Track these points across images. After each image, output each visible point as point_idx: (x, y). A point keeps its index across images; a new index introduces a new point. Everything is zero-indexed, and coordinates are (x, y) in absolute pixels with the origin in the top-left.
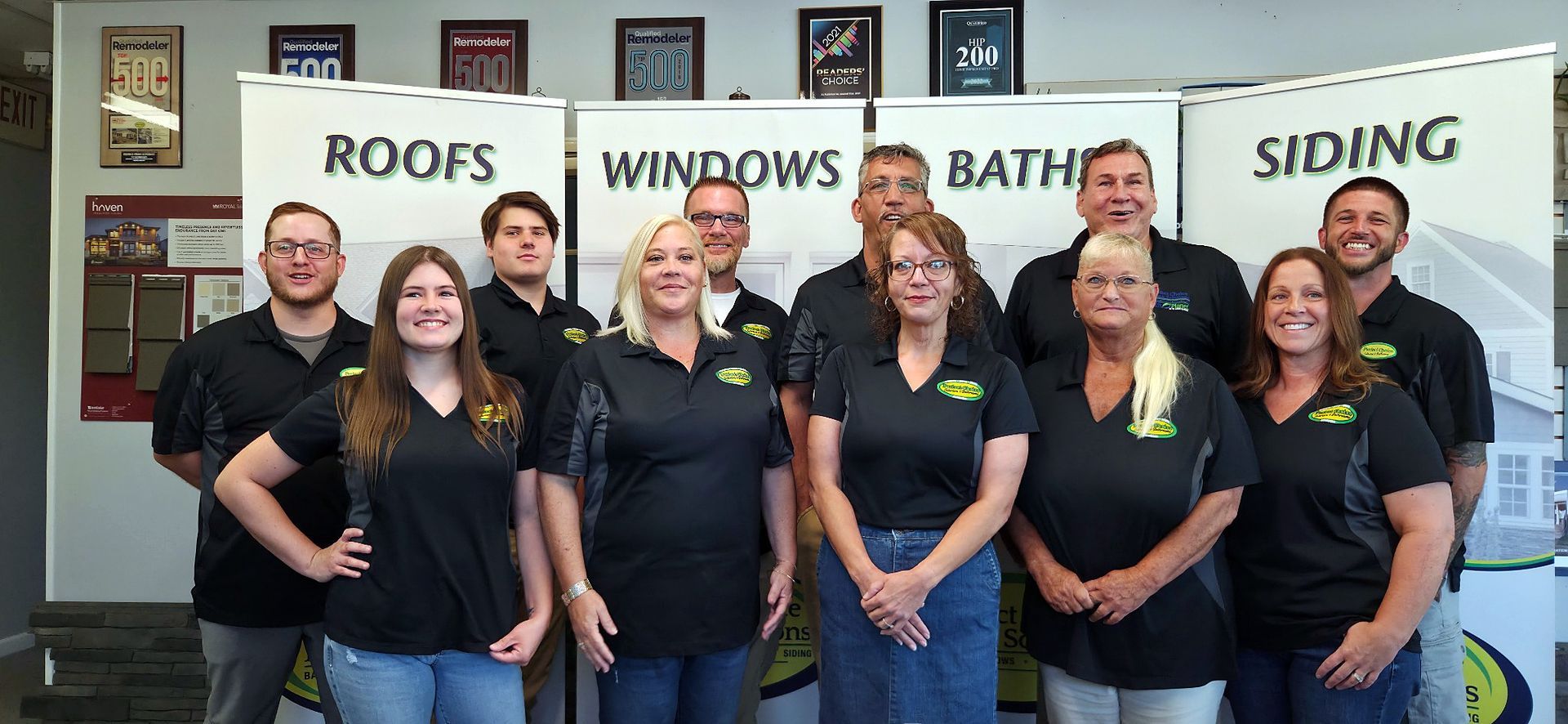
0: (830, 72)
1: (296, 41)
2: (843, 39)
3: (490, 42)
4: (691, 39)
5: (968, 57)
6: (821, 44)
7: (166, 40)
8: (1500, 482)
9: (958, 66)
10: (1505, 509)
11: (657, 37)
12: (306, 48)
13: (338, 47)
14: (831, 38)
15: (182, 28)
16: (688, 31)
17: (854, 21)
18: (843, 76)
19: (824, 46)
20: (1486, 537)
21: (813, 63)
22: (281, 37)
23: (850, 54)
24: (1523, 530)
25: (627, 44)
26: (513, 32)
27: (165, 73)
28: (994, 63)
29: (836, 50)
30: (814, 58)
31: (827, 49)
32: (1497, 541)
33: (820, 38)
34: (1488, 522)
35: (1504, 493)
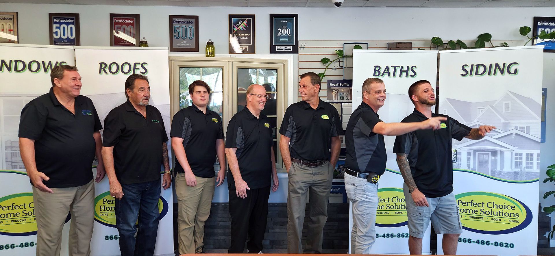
0: (239, 35)
1: (58, 18)
2: (243, 24)
3: (127, 21)
4: (194, 23)
5: (281, 32)
6: (236, 26)
7: (12, 17)
8: (526, 160)
9: (278, 34)
10: (527, 167)
11: (183, 22)
12: (62, 21)
13: (74, 21)
14: (239, 24)
15: (17, 13)
16: (193, 20)
17: (246, 19)
18: (243, 36)
19: (237, 26)
20: (522, 175)
21: (234, 32)
22: (53, 17)
23: (245, 29)
24: (531, 173)
25: (173, 24)
26: (135, 18)
27: (12, 28)
28: (289, 34)
29: (240, 28)
30: (234, 30)
31: (238, 27)
32: (525, 176)
33: (236, 24)
34: (523, 171)
35: (527, 163)
